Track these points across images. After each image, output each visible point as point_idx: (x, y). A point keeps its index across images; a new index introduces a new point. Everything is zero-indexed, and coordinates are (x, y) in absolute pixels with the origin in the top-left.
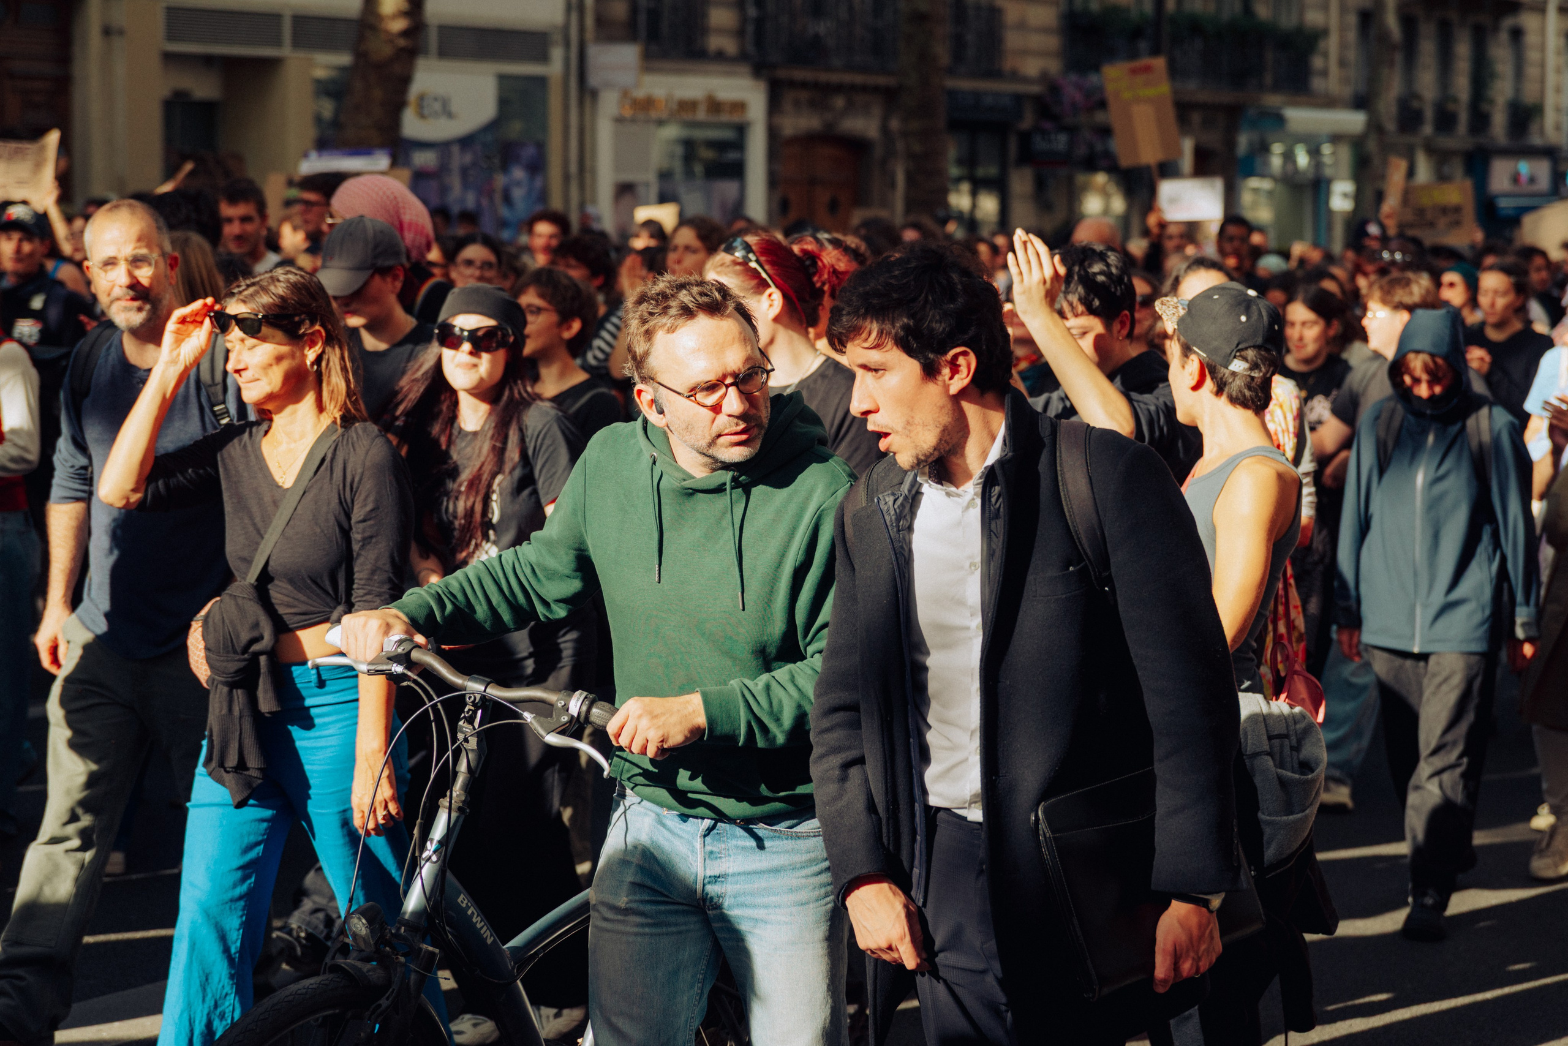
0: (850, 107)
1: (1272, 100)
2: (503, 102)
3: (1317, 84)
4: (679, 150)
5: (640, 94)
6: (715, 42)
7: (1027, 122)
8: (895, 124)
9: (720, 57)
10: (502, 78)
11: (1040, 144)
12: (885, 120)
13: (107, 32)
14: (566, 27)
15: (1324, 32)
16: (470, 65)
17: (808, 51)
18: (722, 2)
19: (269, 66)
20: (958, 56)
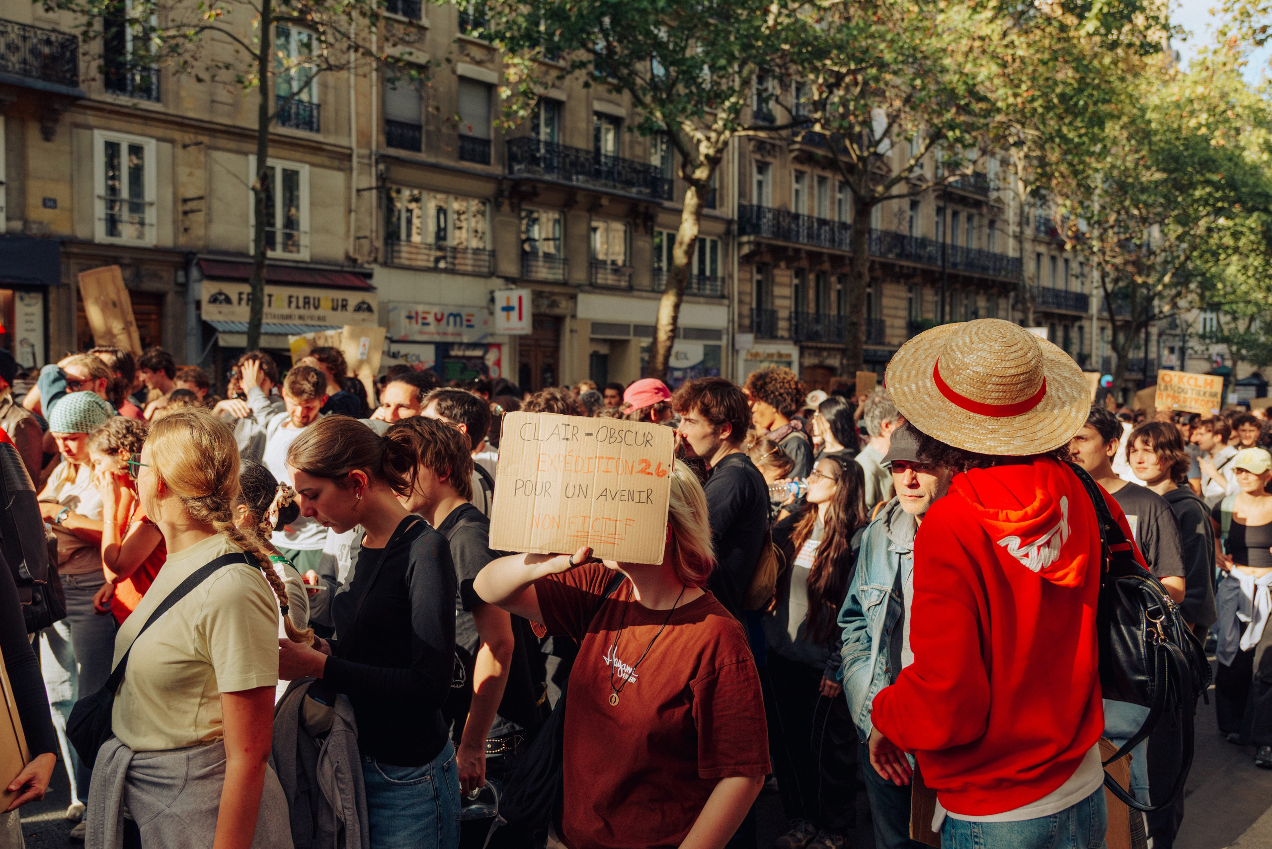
0: (829, 356)
2: (706, 354)
5: (754, 351)
6: (781, 333)
8: (845, 362)
9: (782, 338)
10: (706, 346)
12: (841, 360)
13: (572, 331)
14: (728, 329)
16: (694, 342)
17: (814, 336)
18: (783, 319)
19: (626, 342)
20: (869, 337)
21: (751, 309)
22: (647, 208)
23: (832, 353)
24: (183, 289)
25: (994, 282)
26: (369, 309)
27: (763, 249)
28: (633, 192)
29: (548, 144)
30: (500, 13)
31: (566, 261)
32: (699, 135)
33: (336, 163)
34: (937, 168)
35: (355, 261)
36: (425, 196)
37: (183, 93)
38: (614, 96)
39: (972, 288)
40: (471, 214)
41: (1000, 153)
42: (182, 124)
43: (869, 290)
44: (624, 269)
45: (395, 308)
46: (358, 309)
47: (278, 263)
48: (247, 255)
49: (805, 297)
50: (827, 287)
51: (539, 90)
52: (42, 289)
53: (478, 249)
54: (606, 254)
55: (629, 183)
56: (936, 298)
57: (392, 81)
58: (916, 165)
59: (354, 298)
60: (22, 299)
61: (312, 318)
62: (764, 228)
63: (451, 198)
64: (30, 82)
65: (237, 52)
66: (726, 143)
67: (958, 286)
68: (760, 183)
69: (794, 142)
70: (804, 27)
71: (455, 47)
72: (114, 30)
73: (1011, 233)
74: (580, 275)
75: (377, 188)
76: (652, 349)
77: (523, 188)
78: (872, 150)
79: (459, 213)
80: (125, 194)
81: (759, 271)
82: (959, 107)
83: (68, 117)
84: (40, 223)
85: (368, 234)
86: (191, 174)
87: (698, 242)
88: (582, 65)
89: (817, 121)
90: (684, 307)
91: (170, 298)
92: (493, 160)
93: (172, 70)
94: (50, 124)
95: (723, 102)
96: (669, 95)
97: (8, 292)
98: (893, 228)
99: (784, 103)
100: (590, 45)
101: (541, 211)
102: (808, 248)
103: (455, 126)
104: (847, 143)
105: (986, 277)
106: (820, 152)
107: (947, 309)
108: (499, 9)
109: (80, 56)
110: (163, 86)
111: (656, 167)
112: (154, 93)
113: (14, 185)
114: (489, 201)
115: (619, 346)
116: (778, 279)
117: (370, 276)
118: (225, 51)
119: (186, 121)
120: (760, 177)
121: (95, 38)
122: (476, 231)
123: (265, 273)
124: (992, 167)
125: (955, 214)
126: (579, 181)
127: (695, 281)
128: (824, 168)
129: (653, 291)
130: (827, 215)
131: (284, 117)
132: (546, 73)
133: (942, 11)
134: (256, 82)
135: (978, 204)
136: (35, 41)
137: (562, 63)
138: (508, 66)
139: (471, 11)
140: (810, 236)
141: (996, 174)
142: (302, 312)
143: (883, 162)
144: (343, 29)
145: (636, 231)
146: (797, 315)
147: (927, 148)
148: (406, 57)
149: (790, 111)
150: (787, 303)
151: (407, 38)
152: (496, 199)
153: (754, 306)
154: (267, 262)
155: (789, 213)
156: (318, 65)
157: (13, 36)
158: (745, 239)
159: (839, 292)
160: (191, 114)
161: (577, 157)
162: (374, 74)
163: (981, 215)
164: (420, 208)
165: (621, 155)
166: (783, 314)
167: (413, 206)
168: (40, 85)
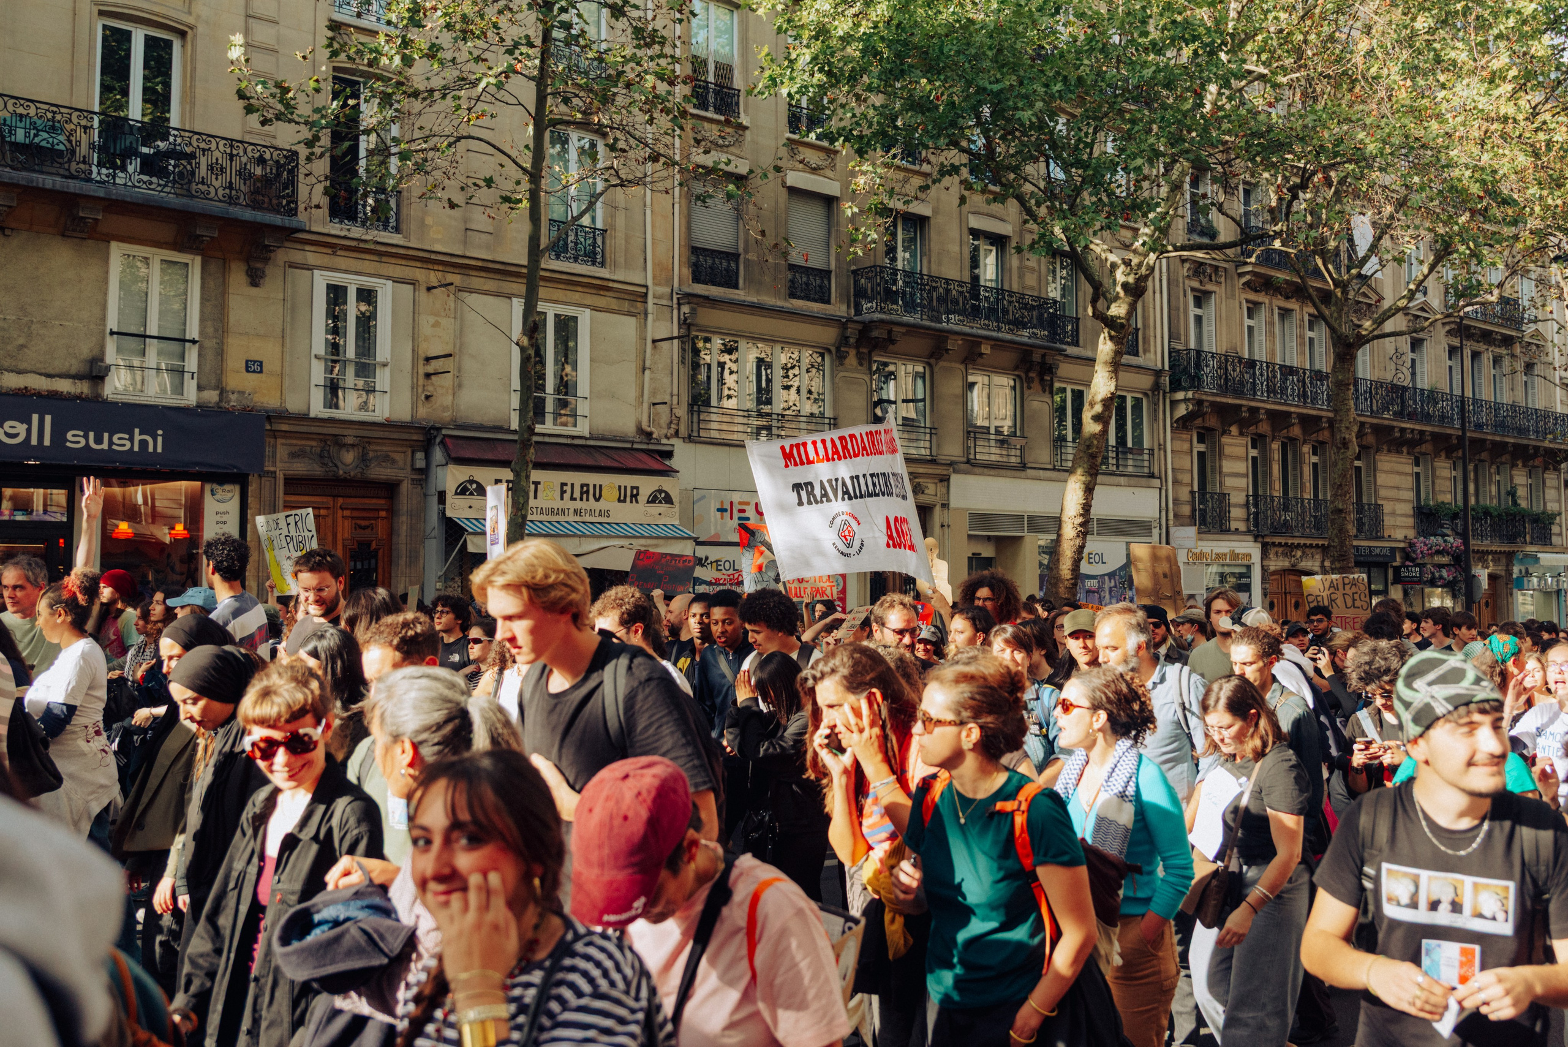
0: (1304, 555)
1: (1531, 549)
3: (1555, 540)
4: (1218, 578)
5: (1198, 551)
6: (1234, 525)
7: (1398, 562)
9: (1237, 532)
10: (1128, 543)
11: (1404, 573)
12: (1323, 562)
13: (942, 525)
14: (1160, 519)
15: (1560, 514)
16: (1113, 538)
17: (1283, 528)
18: (1236, 505)
19: (1018, 540)
20: (1360, 530)
21: (1192, 492)
22: (1044, 356)
23: (1307, 550)
24: (423, 475)
25: (1536, 448)
26: (668, 500)
27: (1206, 408)
28: (1024, 336)
29: (907, 274)
30: (843, 106)
31: (933, 431)
32: (1113, 258)
33: (626, 306)
34: (1447, 292)
35: (649, 435)
36: (742, 344)
37: (429, 221)
38: (996, 207)
39: (1506, 458)
40: (804, 369)
41: (1535, 271)
42: (427, 259)
43: (1357, 463)
44: (1013, 440)
45: (703, 497)
46: (653, 500)
47: (547, 439)
48: (508, 431)
49: (1266, 474)
50: (1299, 461)
51: (898, 205)
52: (241, 480)
53: (812, 415)
54: (989, 418)
55: (1019, 324)
56: (1454, 473)
57: (702, 198)
58: (1417, 290)
59: (647, 485)
60: (213, 493)
61: (591, 512)
62: (1207, 380)
63: (778, 347)
64: (236, 212)
65: (502, 166)
66: (1151, 269)
67: (1484, 455)
68: (1199, 319)
69: (1246, 263)
70: (1254, 113)
71: (783, 152)
72: (346, 144)
73: (1557, 381)
74: (952, 449)
75: (678, 337)
76: (1053, 550)
77: (875, 334)
78: (1354, 271)
79: (786, 369)
80: (351, 352)
81: (1201, 440)
82: (1473, 212)
83: (282, 256)
84: (241, 393)
85: (667, 399)
86: (436, 325)
87: (1115, 403)
88: (955, 170)
89: (1278, 234)
90: (1098, 490)
91: (405, 487)
92: (833, 299)
93: (416, 193)
94: (259, 265)
95: (1145, 215)
96: (1072, 206)
97: (197, 484)
98: (1388, 377)
99: (1229, 212)
100: (964, 144)
101: (899, 363)
102: (1268, 406)
103: (785, 255)
104: (1320, 262)
105: (1525, 442)
106: (1281, 276)
107: (1471, 488)
108: (843, 100)
109: (301, 177)
110: (404, 211)
111: (1055, 302)
112: (392, 222)
113: (211, 344)
114: (829, 351)
115: (1007, 545)
116: (1228, 450)
117: (669, 455)
118: (485, 164)
119: (433, 257)
120: (1199, 312)
121: (322, 155)
122: (810, 392)
123: (532, 455)
124: (1525, 290)
125: (1475, 355)
126: (952, 323)
127: (1112, 454)
128: (1287, 298)
129: (1054, 469)
130: (1293, 360)
131: (559, 249)
132: (906, 181)
133: (1443, 86)
134: (525, 204)
135: (1508, 341)
136: (244, 159)
137: (926, 168)
138: (853, 174)
139: (804, 104)
140: (1271, 390)
141: (1532, 300)
142: (578, 504)
143: (1369, 286)
144: (638, 134)
145: (1029, 388)
146: (1256, 498)
147: (1432, 268)
148: (722, 166)
149: (1238, 224)
150: (1242, 482)
151: (721, 142)
152: (838, 349)
153: (1196, 488)
154: (535, 439)
155: (1240, 359)
156: (606, 180)
157: (217, 154)
158: (1180, 395)
159: (1315, 465)
160: (438, 248)
161: (948, 291)
162: (677, 190)
163: (1513, 356)
164: (736, 361)
165: (1006, 287)
166: (1237, 498)
167: (726, 358)
168: (248, 215)
